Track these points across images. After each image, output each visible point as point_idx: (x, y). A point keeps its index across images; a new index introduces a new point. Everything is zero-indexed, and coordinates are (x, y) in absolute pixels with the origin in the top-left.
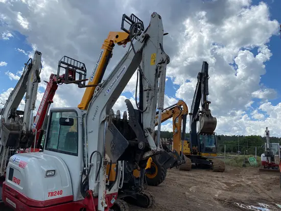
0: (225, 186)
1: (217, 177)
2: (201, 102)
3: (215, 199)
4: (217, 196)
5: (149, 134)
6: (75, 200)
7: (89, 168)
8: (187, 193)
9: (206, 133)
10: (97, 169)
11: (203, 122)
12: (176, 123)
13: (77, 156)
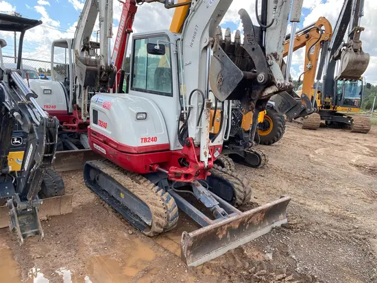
0: (368, 150)
1: (357, 140)
2: (349, 29)
3: (351, 164)
4: (354, 161)
5: (274, 61)
6: (172, 149)
7: (187, 112)
8: (311, 156)
9: (350, 77)
10: (198, 113)
11: (347, 62)
12: (311, 53)
13: (172, 96)
